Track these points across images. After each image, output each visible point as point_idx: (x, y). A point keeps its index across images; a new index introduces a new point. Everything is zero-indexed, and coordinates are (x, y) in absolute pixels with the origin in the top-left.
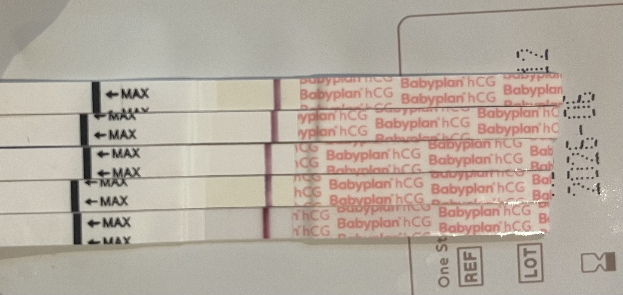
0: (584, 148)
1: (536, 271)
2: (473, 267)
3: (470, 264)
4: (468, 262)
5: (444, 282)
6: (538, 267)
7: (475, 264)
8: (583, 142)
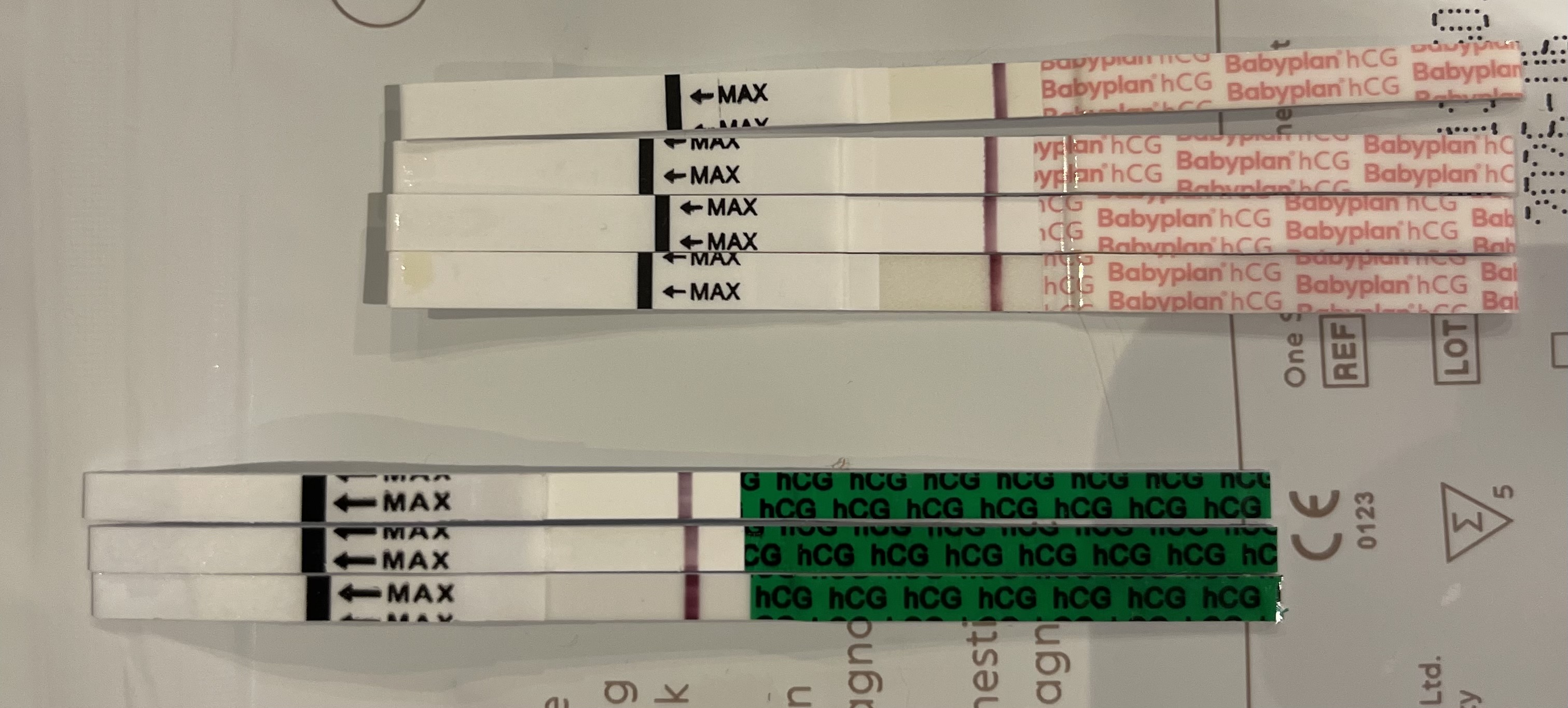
0: (1556, 134)
1: (1466, 363)
2: (1348, 352)
3: (1344, 347)
4: (1340, 342)
5: (1295, 377)
6: (1471, 356)
7: (1353, 346)
8: (1553, 123)
